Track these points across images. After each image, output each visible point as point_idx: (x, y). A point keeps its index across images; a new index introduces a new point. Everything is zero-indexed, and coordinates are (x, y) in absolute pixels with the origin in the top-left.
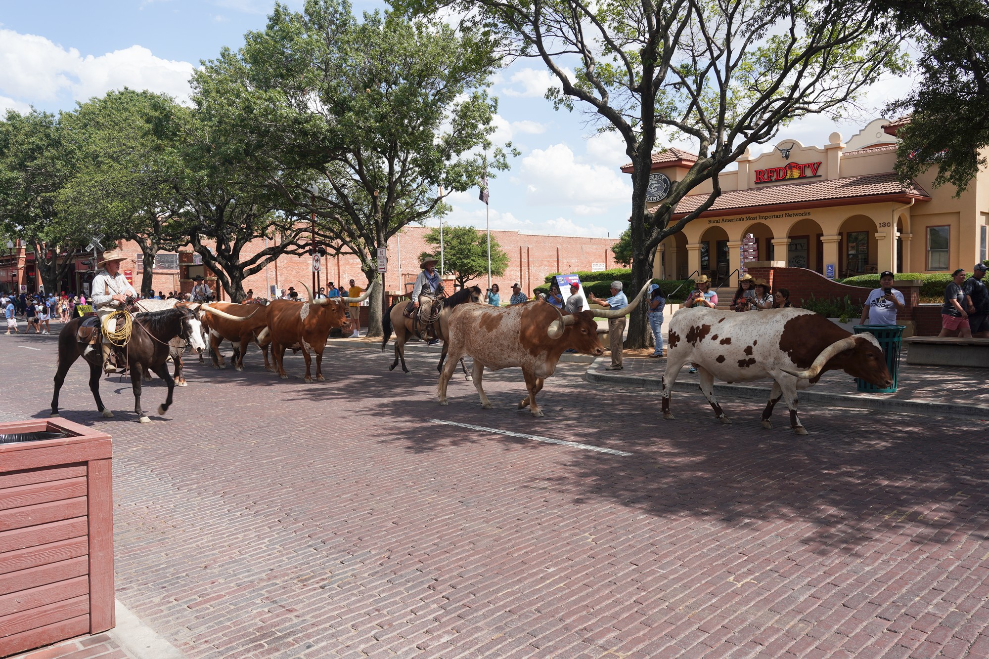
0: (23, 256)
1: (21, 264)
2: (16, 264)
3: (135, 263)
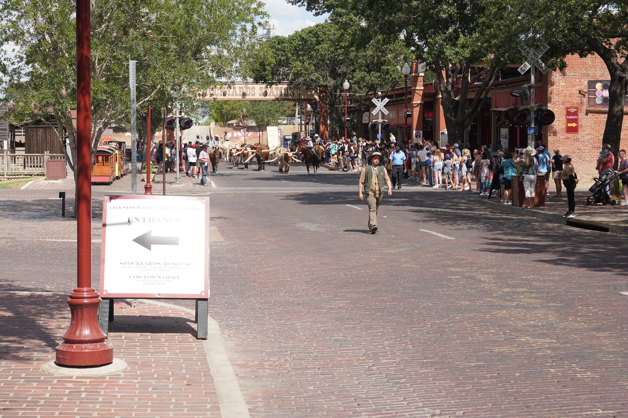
0: (420, 87)
1: (417, 100)
2: (411, 99)
3: (584, 95)
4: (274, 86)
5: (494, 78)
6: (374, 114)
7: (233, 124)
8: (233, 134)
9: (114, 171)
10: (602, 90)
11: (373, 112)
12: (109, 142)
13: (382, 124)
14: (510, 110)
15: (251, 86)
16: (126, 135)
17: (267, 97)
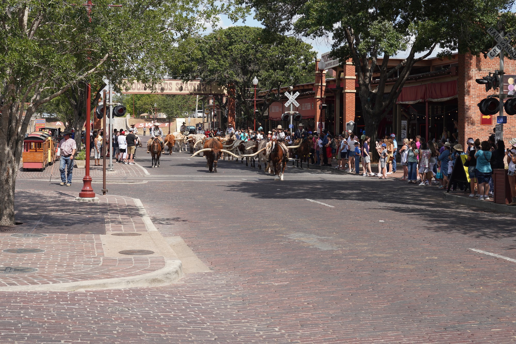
4: (189, 82)
5: (408, 72)
6: (287, 106)
7: (144, 116)
8: (145, 125)
9: (47, 157)
10: (513, 84)
11: (285, 105)
12: (42, 129)
13: (293, 115)
14: (419, 103)
15: (168, 82)
16: (57, 124)
17: (183, 92)
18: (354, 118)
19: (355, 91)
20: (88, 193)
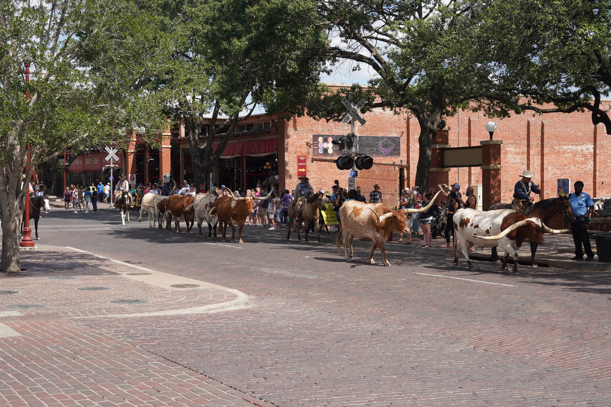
0: (133, 139)
1: (132, 149)
2: (128, 149)
3: (310, 146)
6: (107, 160)
10: (322, 143)
13: (113, 168)
18: (170, 171)
19: (170, 146)
20: (28, 242)
